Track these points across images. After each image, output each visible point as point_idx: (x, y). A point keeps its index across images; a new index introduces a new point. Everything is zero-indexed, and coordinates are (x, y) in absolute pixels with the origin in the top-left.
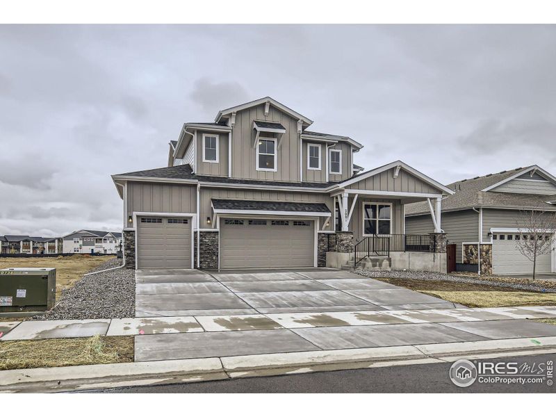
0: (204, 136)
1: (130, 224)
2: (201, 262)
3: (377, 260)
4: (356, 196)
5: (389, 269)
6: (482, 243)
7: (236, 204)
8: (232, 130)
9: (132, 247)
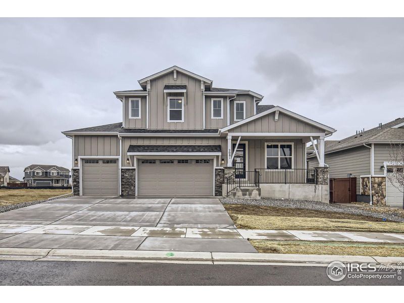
0: (130, 100)
1: (76, 164)
2: (122, 191)
3: (247, 190)
4: (240, 138)
5: (259, 198)
6: (374, 176)
7: (146, 148)
8: (149, 94)
9: (77, 180)
